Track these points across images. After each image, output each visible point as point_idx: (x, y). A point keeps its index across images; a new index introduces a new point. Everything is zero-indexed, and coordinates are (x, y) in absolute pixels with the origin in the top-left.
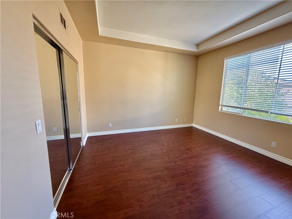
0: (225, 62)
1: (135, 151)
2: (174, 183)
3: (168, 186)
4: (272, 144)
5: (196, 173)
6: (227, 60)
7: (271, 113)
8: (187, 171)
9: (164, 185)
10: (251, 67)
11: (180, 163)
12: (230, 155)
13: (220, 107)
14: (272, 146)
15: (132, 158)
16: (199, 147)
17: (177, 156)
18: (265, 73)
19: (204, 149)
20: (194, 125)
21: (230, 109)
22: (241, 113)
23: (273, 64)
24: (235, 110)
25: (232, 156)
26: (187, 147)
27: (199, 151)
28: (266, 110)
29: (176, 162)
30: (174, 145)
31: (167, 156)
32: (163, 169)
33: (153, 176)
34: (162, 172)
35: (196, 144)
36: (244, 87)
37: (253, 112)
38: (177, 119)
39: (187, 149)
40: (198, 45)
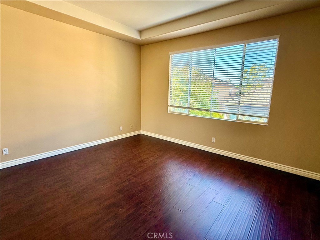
0: (170, 57)
1: (67, 182)
2: (132, 205)
3: (127, 210)
4: (213, 140)
5: (154, 185)
6: (172, 55)
7: (211, 111)
8: (144, 186)
9: (121, 210)
10: (193, 65)
11: (135, 179)
12: (182, 158)
13: (169, 107)
14: (212, 142)
15: (65, 193)
16: (152, 156)
17: (130, 173)
18: (202, 71)
19: (158, 158)
20: (142, 132)
21: (176, 109)
22: (188, 114)
23: (209, 65)
24: (181, 110)
25: (184, 159)
26: (139, 160)
27: (153, 161)
28: (207, 109)
29: (130, 180)
30: (122, 161)
31: (118, 176)
32: (116, 194)
33: (104, 206)
34: (115, 197)
35: (149, 154)
36: (189, 86)
37: (195, 111)
38: (121, 127)
39: (140, 162)
40: (141, 32)
